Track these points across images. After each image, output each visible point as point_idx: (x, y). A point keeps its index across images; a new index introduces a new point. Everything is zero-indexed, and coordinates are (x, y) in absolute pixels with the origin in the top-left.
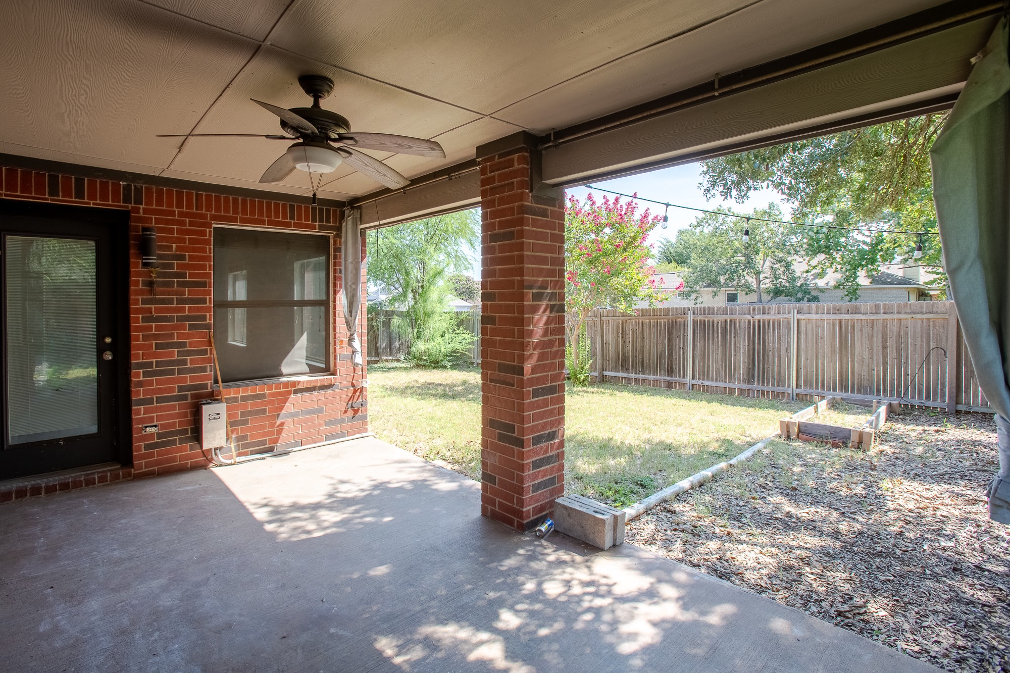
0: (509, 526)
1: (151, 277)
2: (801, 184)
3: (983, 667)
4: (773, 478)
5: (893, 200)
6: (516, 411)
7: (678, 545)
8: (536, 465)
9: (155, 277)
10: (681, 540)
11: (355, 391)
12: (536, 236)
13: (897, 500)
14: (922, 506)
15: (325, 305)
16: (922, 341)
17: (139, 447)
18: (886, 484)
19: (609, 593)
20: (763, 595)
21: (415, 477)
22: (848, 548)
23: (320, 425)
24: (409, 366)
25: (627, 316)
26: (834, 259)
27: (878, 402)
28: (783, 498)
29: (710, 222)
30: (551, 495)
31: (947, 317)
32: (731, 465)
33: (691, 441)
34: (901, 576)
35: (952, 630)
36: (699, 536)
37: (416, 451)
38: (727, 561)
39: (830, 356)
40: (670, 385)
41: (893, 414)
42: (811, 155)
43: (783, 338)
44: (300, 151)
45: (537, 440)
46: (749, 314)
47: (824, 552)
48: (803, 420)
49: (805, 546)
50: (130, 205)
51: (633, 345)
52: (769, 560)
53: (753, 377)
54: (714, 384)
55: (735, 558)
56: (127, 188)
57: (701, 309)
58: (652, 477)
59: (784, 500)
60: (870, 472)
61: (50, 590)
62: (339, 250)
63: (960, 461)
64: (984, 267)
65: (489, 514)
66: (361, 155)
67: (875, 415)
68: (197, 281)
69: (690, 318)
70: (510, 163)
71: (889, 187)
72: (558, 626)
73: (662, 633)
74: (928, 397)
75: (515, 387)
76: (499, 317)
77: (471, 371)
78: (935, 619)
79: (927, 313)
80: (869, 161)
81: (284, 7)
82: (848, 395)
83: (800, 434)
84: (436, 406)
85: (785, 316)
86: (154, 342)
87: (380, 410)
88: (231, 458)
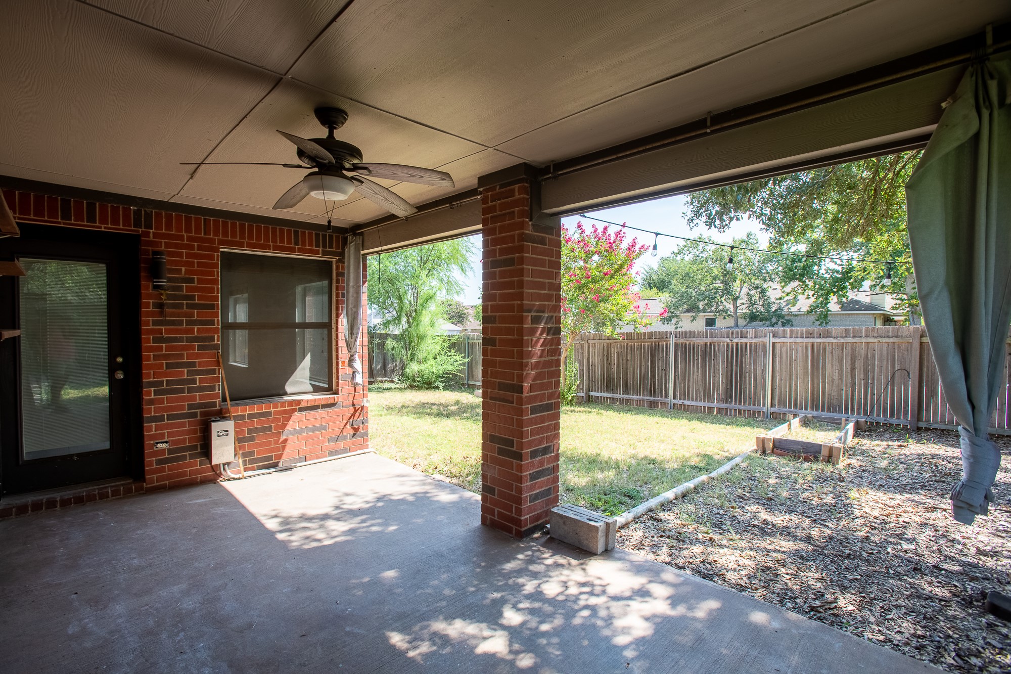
0: (507, 534)
1: (162, 299)
2: (779, 215)
3: (940, 653)
4: (751, 489)
5: (864, 231)
6: (515, 427)
7: (665, 550)
8: (534, 477)
9: (165, 300)
10: (667, 546)
11: (356, 411)
12: (536, 262)
13: (863, 509)
14: (885, 513)
15: (327, 327)
16: (887, 363)
17: (151, 462)
18: (853, 494)
19: (604, 592)
20: (744, 593)
21: (418, 489)
22: (819, 551)
23: (323, 442)
24: (403, 387)
25: (612, 339)
26: (807, 286)
27: (847, 420)
28: (759, 507)
29: (691, 249)
30: (547, 505)
31: (911, 341)
32: (711, 478)
33: (674, 456)
34: (867, 576)
35: (913, 622)
36: (684, 541)
37: (415, 466)
38: (710, 563)
39: (802, 377)
40: (652, 405)
41: (860, 431)
42: (788, 188)
43: (759, 360)
44: (316, 180)
45: (534, 454)
46: (728, 337)
47: (798, 555)
48: (778, 436)
49: (781, 549)
50: (140, 230)
51: (617, 367)
52: (748, 562)
53: (731, 397)
54: (694, 403)
55: (717, 561)
56: (137, 213)
57: (682, 333)
58: (638, 488)
59: (761, 509)
60: (839, 483)
61: (74, 596)
62: (342, 274)
63: (920, 473)
64: (951, 293)
65: (488, 522)
66: (372, 184)
67: (844, 431)
68: (206, 304)
69: (672, 341)
70: (511, 193)
71: (861, 219)
72: (558, 621)
73: (654, 627)
74: (892, 415)
75: (514, 405)
76: (500, 339)
77: (463, 392)
78: (898, 612)
79: (892, 337)
80: (842, 193)
81: (308, 43)
82: (819, 413)
83: (775, 450)
84: (432, 424)
85: (761, 340)
86: (164, 362)
87: (379, 428)
88: (239, 472)
